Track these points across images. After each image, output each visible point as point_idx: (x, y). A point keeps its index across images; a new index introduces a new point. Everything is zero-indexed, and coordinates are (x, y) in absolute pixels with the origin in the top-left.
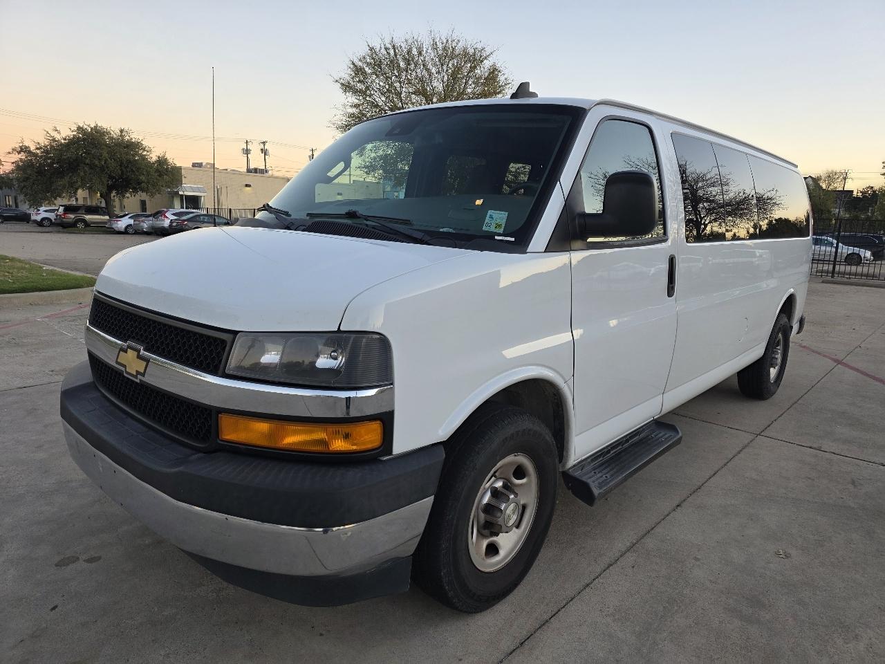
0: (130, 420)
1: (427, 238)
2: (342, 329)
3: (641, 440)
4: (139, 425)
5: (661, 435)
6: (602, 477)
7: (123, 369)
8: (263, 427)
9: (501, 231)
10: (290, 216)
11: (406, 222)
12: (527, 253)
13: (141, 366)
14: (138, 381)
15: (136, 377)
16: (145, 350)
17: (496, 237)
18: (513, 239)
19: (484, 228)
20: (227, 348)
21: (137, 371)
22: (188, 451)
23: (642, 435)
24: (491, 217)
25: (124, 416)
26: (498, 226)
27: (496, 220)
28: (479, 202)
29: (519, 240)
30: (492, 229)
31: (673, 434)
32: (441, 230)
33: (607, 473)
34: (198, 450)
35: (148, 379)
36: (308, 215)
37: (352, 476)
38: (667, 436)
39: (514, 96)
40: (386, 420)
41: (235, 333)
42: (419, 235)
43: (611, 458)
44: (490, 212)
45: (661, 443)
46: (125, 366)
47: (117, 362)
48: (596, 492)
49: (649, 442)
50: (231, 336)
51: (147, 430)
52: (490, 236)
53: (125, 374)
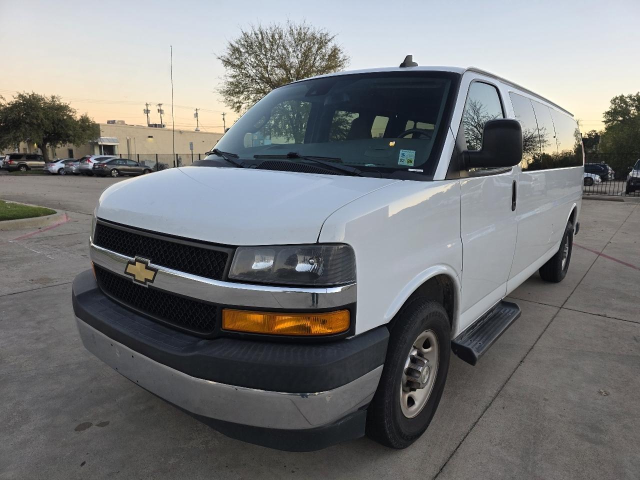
0: (136, 317)
1: (358, 172)
2: (320, 241)
3: (495, 315)
4: (146, 320)
5: (507, 311)
6: (477, 343)
7: (132, 278)
8: (258, 318)
9: (412, 165)
10: (238, 157)
11: (338, 160)
12: (433, 181)
13: (150, 275)
14: (147, 286)
15: (145, 283)
16: (151, 262)
17: (409, 170)
18: (422, 171)
19: (399, 163)
20: (229, 259)
21: (145, 279)
22: (194, 339)
23: (495, 312)
24: (403, 155)
25: (132, 314)
26: (409, 161)
27: (407, 157)
28: (392, 144)
29: (426, 171)
30: (405, 163)
31: (516, 310)
32: (366, 165)
33: (480, 341)
34: (203, 338)
35: (156, 284)
36: (255, 156)
37: (331, 352)
38: (511, 311)
39: (402, 65)
40: (351, 309)
41: (234, 247)
42: (352, 170)
43: (479, 330)
44: (401, 151)
45: (509, 317)
46: (134, 276)
47: (126, 273)
48: (476, 354)
49: (501, 316)
50: (231, 250)
51: (154, 323)
52: (405, 169)
53: (134, 282)
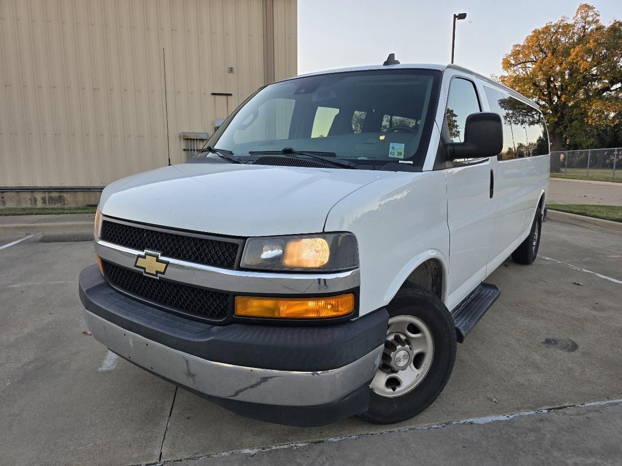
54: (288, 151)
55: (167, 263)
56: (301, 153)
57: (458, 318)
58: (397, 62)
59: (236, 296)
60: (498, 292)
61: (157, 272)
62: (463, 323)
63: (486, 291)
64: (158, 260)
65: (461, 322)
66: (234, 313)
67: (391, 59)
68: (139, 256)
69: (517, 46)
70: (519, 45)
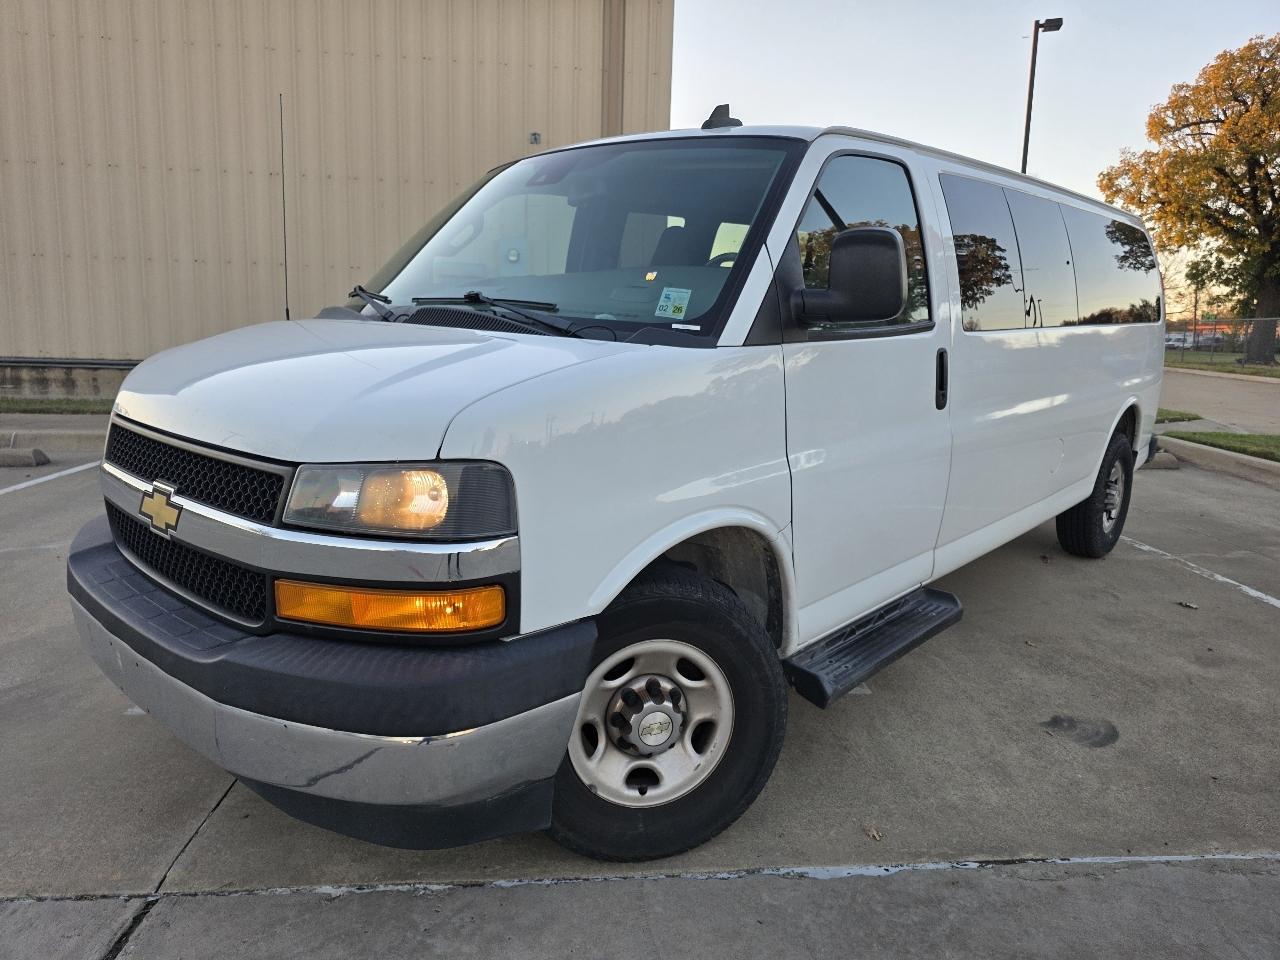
54: (473, 299)
55: (180, 509)
56: (494, 302)
57: (836, 658)
58: (738, 123)
59: (277, 578)
60: (956, 610)
61: (168, 526)
62: (840, 667)
63: (931, 605)
64: (170, 504)
65: (837, 665)
66: (275, 613)
67: (720, 116)
68: (146, 494)
69: (1181, 87)
70: (1187, 86)
